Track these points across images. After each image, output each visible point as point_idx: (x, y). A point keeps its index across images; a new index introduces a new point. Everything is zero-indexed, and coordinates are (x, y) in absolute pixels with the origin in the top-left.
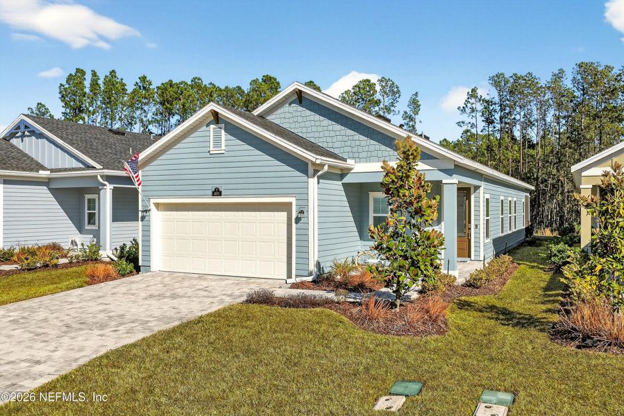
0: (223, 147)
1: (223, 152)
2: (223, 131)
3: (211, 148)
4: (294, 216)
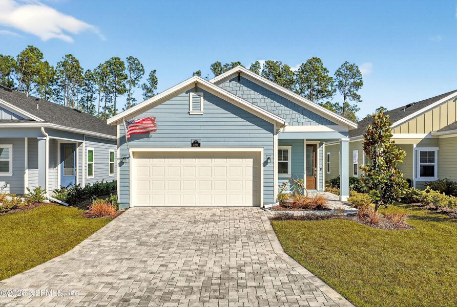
0: (202, 110)
1: (202, 113)
2: (202, 98)
3: (191, 110)
4: (262, 161)
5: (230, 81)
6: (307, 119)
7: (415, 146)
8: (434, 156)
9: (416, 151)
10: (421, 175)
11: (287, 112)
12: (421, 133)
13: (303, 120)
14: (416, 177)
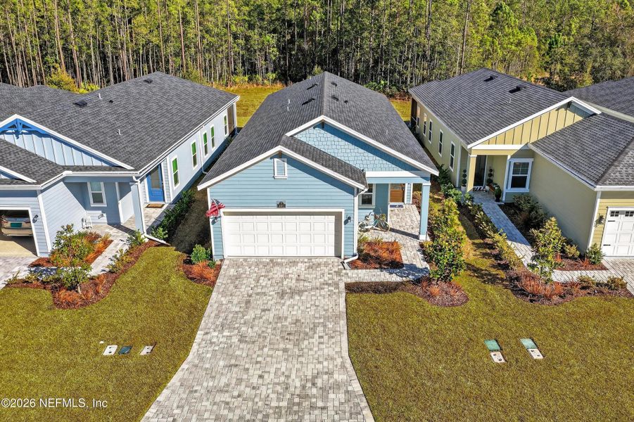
0: (286, 175)
1: (287, 178)
2: (286, 164)
3: (276, 175)
4: (343, 221)
5: (314, 128)
6: (390, 165)
7: (509, 157)
8: (528, 167)
9: (510, 162)
10: (513, 186)
11: (371, 159)
12: (517, 144)
13: (386, 166)
14: (507, 188)
